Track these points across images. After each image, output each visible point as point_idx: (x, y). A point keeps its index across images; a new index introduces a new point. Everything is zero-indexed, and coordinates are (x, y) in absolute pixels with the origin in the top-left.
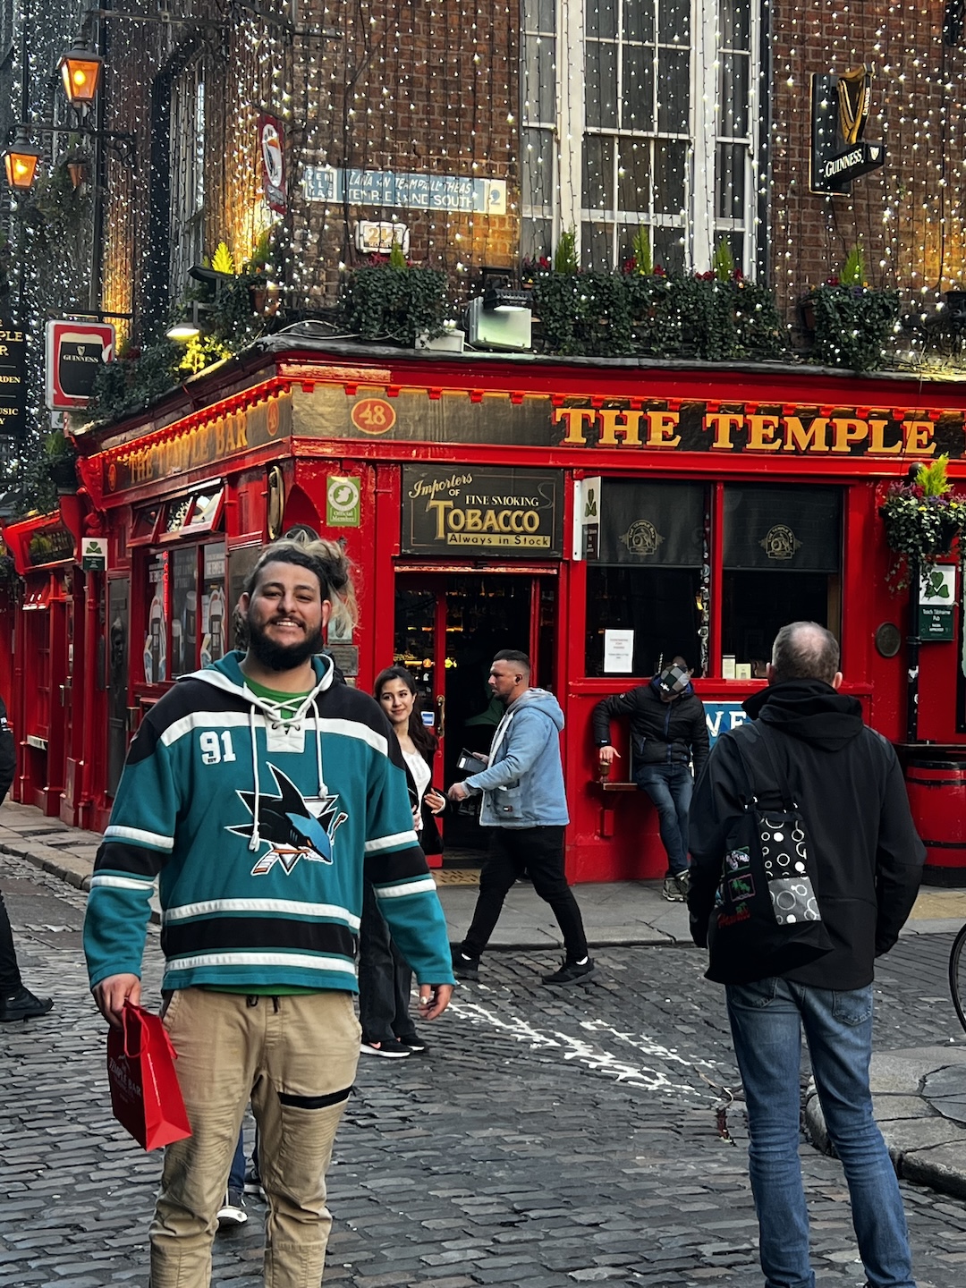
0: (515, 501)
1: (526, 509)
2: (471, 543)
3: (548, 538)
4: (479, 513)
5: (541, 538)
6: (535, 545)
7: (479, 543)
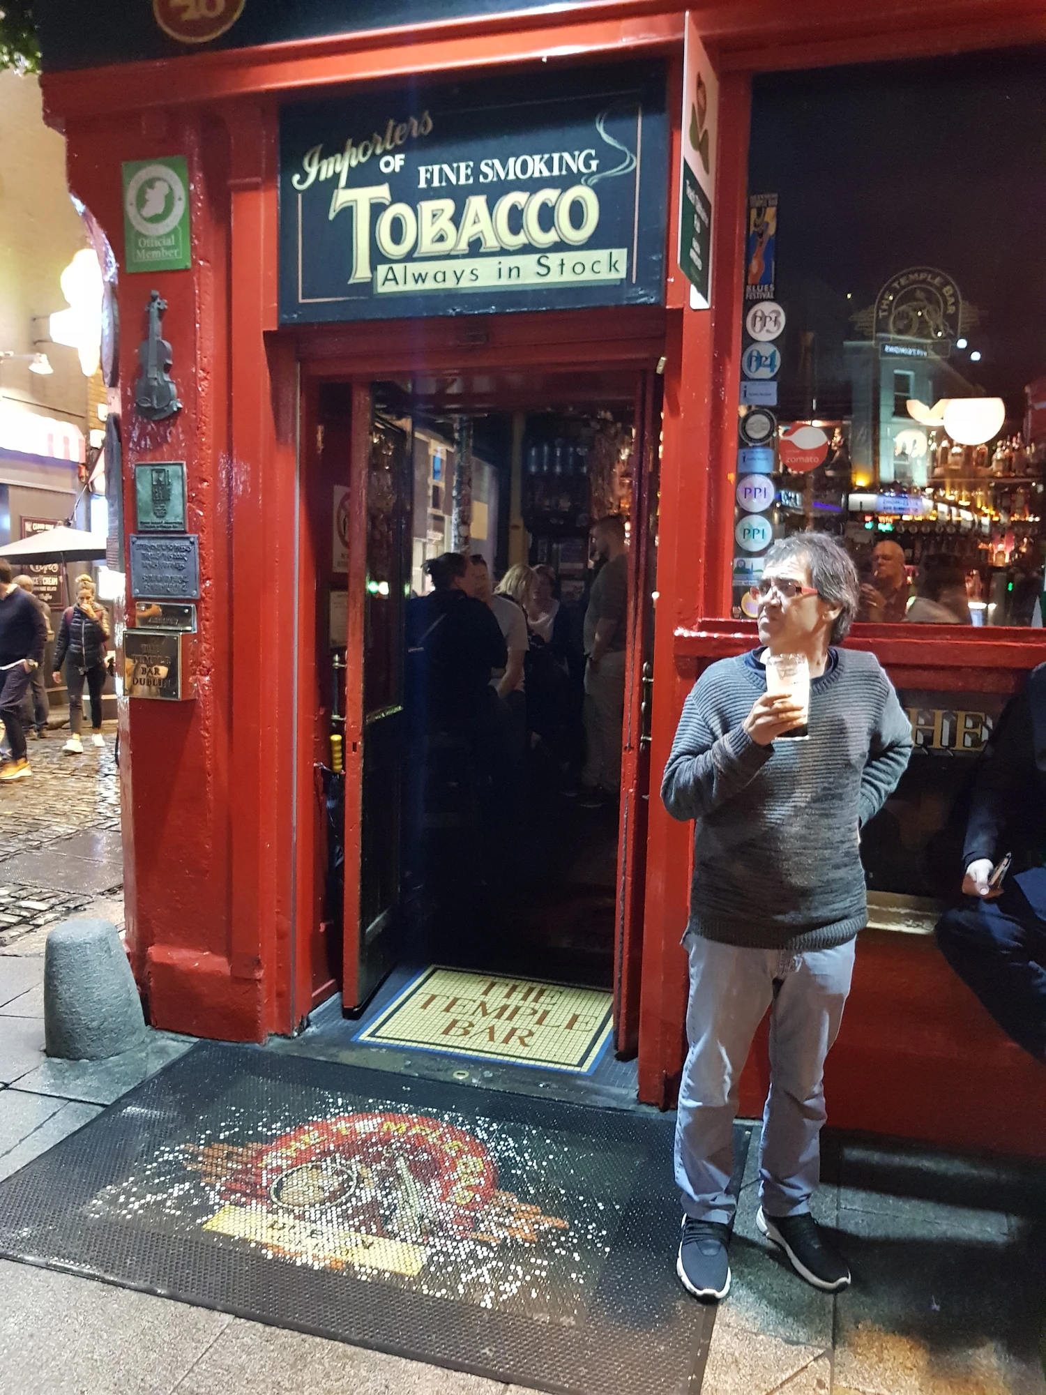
0: (537, 166)
1: (566, 181)
2: (430, 285)
3: (620, 255)
4: (448, 206)
5: (602, 255)
6: (588, 276)
7: (450, 284)
